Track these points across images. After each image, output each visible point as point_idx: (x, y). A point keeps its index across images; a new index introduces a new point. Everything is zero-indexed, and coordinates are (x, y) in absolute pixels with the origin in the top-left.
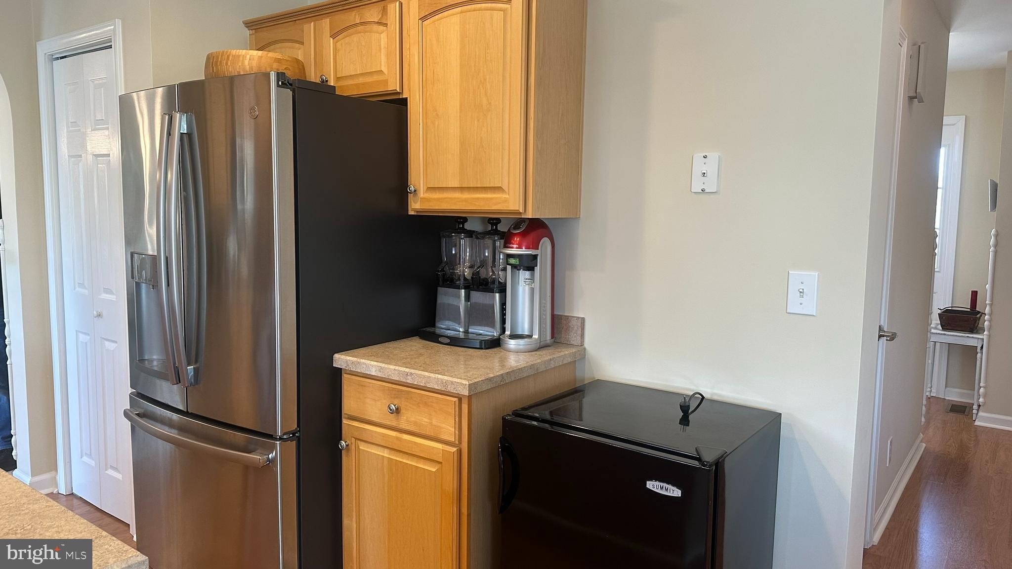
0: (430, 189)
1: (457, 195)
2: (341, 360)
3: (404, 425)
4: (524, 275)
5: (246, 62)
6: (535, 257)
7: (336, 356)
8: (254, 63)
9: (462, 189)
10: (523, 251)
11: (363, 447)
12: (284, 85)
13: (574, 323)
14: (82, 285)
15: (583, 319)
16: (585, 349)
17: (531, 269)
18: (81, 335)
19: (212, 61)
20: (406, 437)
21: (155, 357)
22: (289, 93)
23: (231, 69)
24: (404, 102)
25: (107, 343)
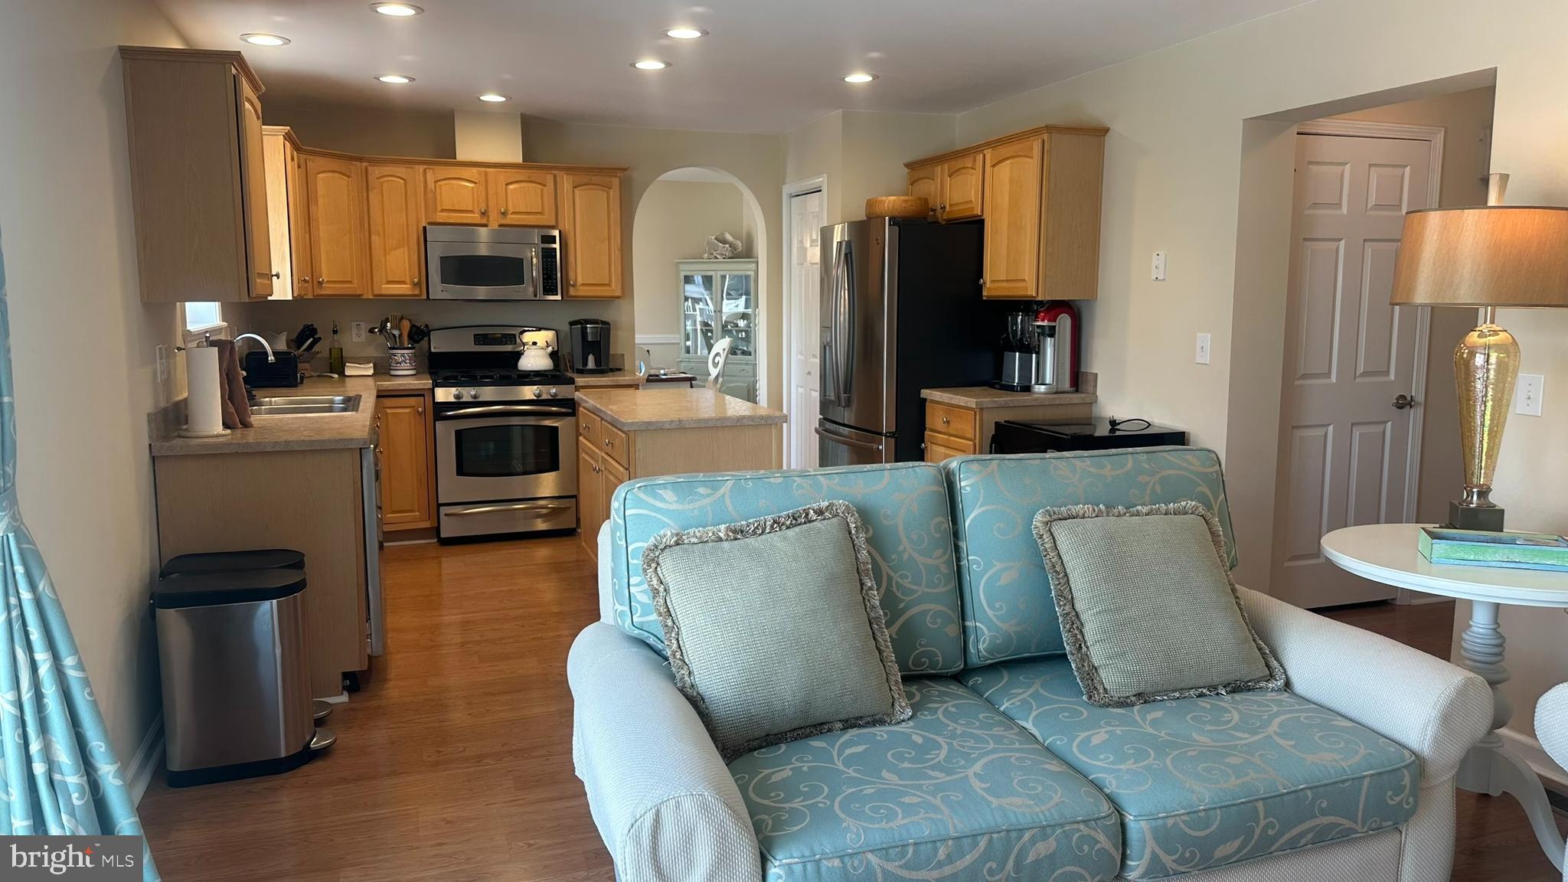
0: (993, 281)
1: (1005, 284)
2: (925, 393)
3: (952, 431)
4: (1049, 341)
5: (886, 205)
6: (1054, 327)
7: (922, 390)
8: (891, 205)
9: (1007, 281)
10: (1045, 323)
11: (934, 447)
12: (895, 224)
13: (1090, 377)
14: (801, 353)
15: (1096, 374)
16: (1097, 397)
17: (1052, 335)
18: (799, 388)
19: (870, 204)
20: (952, 438)
21: (832, 396)
22: (896, 228)
23: (878, 210)
24: (982, 221)
25: (813, 392)
